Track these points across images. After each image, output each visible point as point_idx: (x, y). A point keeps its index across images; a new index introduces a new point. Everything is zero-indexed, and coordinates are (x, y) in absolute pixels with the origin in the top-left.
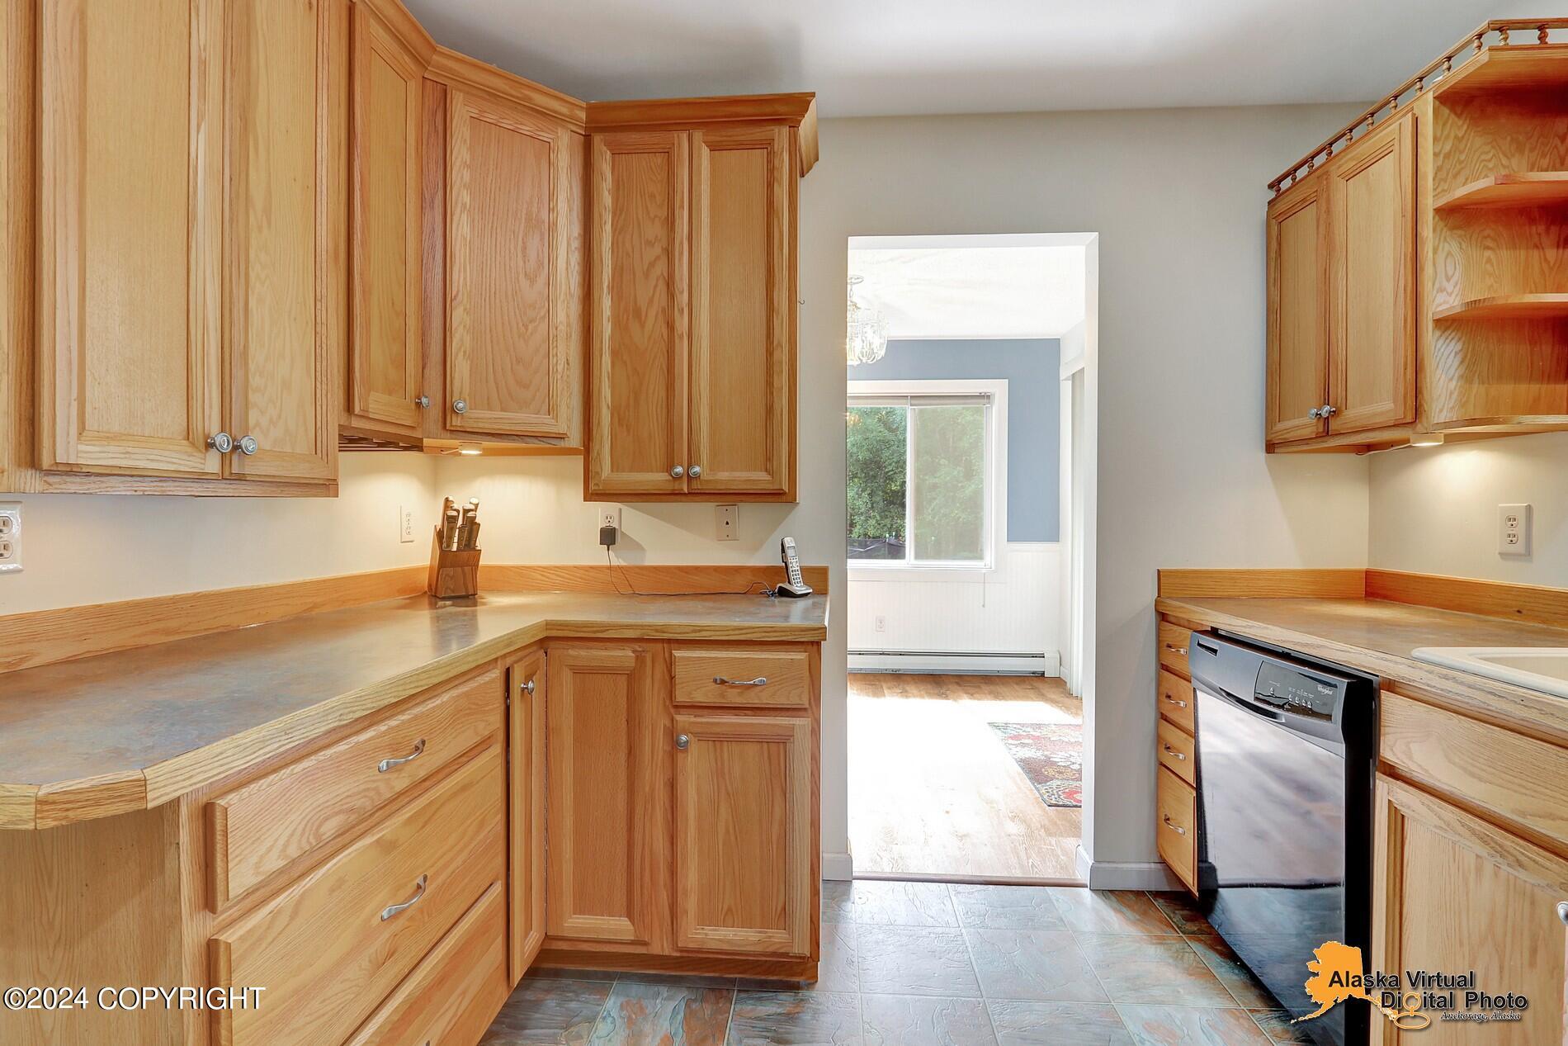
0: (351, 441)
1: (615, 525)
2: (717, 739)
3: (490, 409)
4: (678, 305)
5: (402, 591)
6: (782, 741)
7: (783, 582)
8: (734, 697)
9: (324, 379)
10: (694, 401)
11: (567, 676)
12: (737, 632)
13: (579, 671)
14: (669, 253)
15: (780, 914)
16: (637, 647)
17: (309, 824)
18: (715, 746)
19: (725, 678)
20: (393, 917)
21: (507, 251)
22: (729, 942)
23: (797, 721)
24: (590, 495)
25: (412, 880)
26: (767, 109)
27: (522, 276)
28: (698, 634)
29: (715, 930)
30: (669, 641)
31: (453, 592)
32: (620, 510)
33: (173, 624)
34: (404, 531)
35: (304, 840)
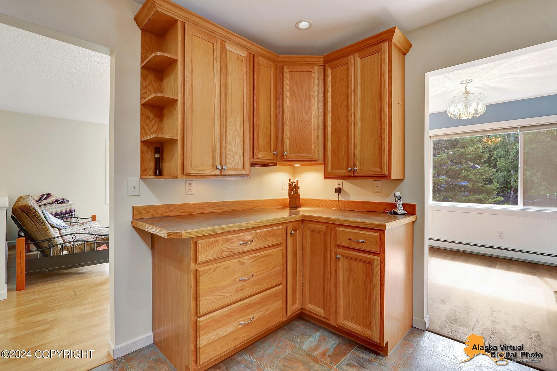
0: (253, 165)
1: (341, 187)
2: (350, 259)
3: (295, 153)
4: (350, 114)
5: (281, 205)
6: (370, 263)
7: (395, 209)
8: (354, 246)
9: (245, 150)
10: (355, 145)
11: (308, 232)
12: (355, 223)
13: (312, 231)
14: (347, 97)
15: (369, 325)
16: (327, 225)
17: (219, 252)
18: (349, 261)
19: (351, 238)
20: (243, 280)
21: (300, 107)
22: (352, 328)
23: (375, 257)
24: (326, 178)
25: (250, 274)
26: (379, 38)
27: (304, 114)
28: (343, 223)
29: (348, 323)
30: (336, 224)
31: (293, 205)
32: (342, 182)
33: (222, 208)
34: (283, 188)
35: (218, 255)
